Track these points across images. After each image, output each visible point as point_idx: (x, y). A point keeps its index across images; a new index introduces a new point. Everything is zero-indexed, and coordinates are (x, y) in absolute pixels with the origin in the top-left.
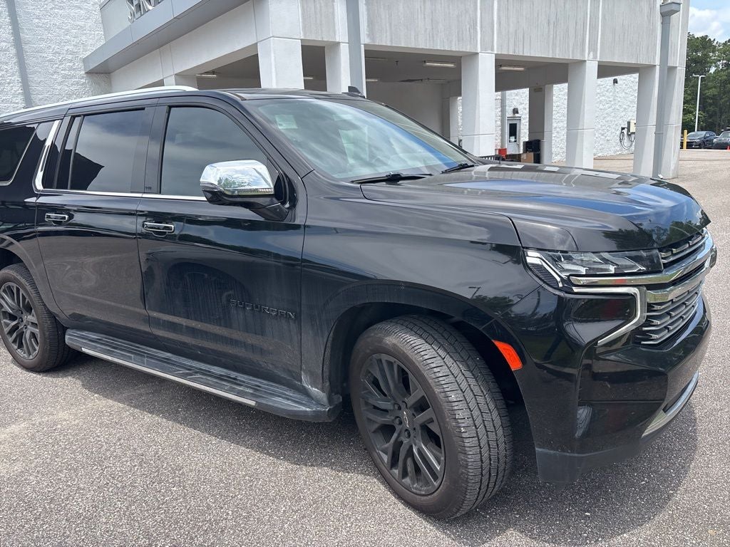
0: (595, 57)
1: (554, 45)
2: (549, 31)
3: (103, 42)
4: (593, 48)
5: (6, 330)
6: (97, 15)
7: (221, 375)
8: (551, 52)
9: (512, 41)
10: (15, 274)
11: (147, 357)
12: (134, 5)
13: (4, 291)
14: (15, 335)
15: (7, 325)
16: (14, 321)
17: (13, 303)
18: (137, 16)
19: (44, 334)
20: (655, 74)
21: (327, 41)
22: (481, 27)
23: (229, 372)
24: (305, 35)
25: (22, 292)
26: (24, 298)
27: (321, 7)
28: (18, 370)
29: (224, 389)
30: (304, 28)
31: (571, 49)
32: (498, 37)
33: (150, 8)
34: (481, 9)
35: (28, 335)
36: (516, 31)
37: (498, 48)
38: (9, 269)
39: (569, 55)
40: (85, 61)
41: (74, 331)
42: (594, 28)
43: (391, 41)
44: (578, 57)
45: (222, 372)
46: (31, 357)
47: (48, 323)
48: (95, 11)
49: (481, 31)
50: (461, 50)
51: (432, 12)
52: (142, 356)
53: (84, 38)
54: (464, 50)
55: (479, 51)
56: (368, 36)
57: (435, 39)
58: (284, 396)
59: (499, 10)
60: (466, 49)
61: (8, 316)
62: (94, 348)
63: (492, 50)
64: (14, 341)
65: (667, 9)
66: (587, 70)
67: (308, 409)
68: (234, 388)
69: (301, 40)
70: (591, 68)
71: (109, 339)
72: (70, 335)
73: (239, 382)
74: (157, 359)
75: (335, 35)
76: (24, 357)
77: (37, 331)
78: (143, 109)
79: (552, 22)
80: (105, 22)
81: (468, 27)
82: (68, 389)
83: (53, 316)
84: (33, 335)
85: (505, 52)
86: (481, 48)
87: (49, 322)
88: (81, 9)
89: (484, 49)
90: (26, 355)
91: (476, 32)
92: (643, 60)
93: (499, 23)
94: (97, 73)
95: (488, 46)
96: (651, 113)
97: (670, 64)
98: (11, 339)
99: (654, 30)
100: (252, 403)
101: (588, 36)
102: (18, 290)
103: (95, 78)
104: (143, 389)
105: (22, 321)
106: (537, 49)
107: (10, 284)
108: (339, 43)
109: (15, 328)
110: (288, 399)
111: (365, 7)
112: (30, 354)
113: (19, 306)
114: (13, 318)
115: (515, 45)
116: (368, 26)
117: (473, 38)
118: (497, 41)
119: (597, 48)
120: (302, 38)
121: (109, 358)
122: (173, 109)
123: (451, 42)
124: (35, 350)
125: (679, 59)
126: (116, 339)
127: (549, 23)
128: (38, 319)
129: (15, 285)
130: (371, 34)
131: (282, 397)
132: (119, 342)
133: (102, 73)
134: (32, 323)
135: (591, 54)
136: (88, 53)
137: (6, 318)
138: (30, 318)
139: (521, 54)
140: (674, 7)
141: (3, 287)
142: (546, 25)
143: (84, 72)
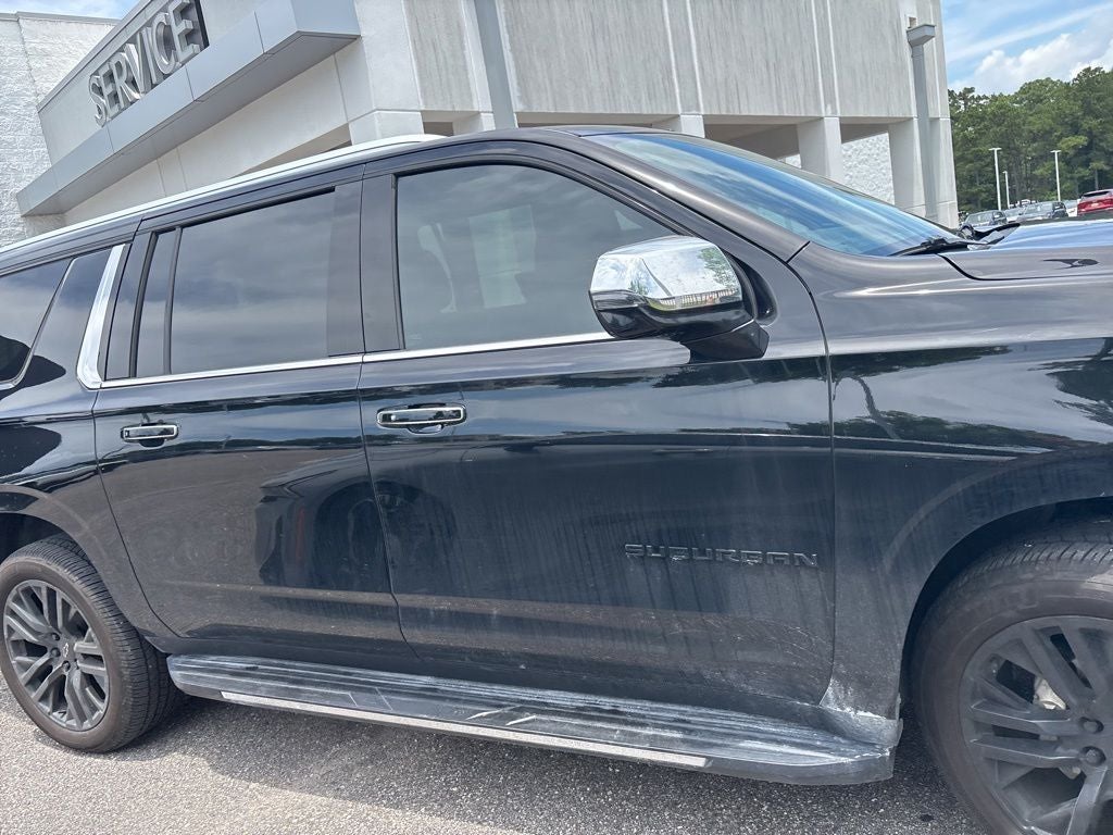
0: (834, 112)
1: (779, 97)
2: (769, 78)
3: (47, 165)
4: (830, 100)
5: (23, 677)
6: (33, 122)
7: (578, 708)
8: (776, 107)
9: (722, 95)
10: (43, 562)
11: (383, 691)
12: (106, 94)
13: (17, 600)
14: (45, 684)
15: (25, 667)
16: (41, 656)
17: (37, 622)
18: (112, 112)
19: (121, 675)
20: (913, 131)
21: (462, 112)
22: (678, 76)
23: (592, 698)
24: (426, 104)
25: (60, 596)
26: (66, 607)
27: (445, 58)
28: (61, 755)
29: (612, 738)
30: (424, 91)
31: (802, 101)
32: (703, 89)
33: (136, 96)
34: (674, 50)
35: (75, 679)
36: (726, 79)
37: (705, 107)
38: (27, 553)
39: (800, 111)
40: (18, 196)
41: (183, 658)
42: (827, 69)
43: (555, 106)
44: (813, 113)
45: (573, 700)
46: (87, 724)
47: (126, 652)
48: (30, 116)
49: (679, 82)
50: (655, 113)
51: (608, 58)
52: (370, 691)
53: (14, 160)
54: (659, 112)
55: (680, 112)
56: (521, 98)
57: (617, 97)
58: (762, 736)
59: (699, 50)
60: (662, 109)
61: (23, 647)
62: (254, 690)
63: (698, 108)
64: (44, 698)
65: (916, 35)
66: (827, 130)
67: (843, 760)
68: (635, 734)
69: (421, 111)
70: (832, 129)
71: (274, 665)
72: (179, 668)
73: (630, 719)
74: (407, 694)
75: (471, 100)
76: (70, 727)
77: (99, 671)
78: (332, 190)
79: (771, 64)
80: (48, 133)
81: (660, 77)
82: (185, 781)
83: (135, 635)
84: (90, 680)
85: (716, 112)
86: (683, 107)
87: (129, 649)
88: (6, 114)
89: (687, 109)
90: (73, 723)
91: (673, 84)
92: (896, 113)
93: (702, 68)
94: (41, 215)
95: (691, 106)
96: (915, 188)
97: (932, 115)
98: (34, 695)
99: (904, 67)
100: (699, 762)
101: (820, 80)
102: (52, 594)
103: (40, 224)
104: (346, 756)
105: (59, 654)
106: (757, 105)
107: (31, 583)
108: (479, 113)
109: (45, 670)
110: (780, 743)
111: (510, 55)
112: (82, 717)
113: (55, 626)
114: (35, 650)
115: (727, 100)
116: (519, 84)
117: (669, 93)
118: (703, 97)
119: (835, 99)
120: (423, 108)
121: (296, 706)
122: (402, 180)
123: (640, 101)
124: (94, 709)
125: (940, 109)
126: (286, 663)
127: (767, 66)
128: (103, 644)
129: (44, 585)
130: (525, 97)
131: (761, 740)
132: (300, 668)
133: (51, 212)
134: (86, 656)
135: (829, 107)
136: (24, 184)
137: (20, 654)
138: (81, 645)
139: (737, 113)
140: (928, 32)
141: (14, 592)
142: (764, 69)
143: (19, 216)
